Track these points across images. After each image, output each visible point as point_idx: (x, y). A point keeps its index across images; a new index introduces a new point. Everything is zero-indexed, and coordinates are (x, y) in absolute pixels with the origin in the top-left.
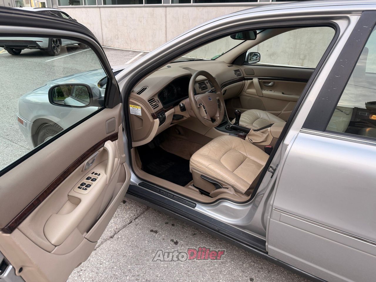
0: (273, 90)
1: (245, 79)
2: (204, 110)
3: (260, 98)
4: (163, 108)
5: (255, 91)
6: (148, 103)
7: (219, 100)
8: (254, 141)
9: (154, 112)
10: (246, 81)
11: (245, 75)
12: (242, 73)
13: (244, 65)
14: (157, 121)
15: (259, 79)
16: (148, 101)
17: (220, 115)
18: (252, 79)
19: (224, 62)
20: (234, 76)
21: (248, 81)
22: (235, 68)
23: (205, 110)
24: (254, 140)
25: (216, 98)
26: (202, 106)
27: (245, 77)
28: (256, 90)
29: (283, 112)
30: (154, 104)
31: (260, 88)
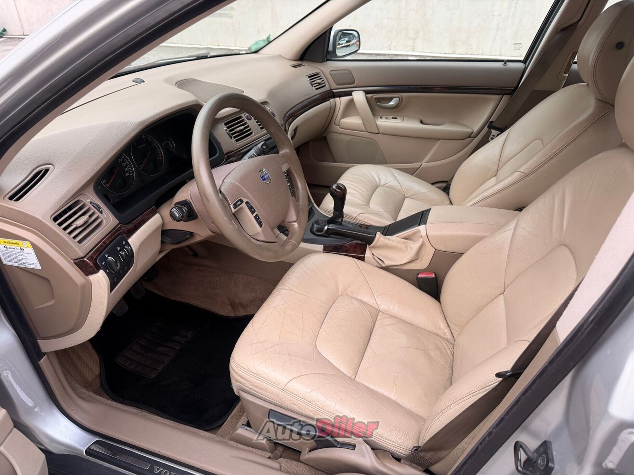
0: (399, 116)
1: (334, 95)
2: (252, 217)
3: (373, 136)
4: (120, 223)
5: (361, 122)
6: (54, 226)
7: (289, 174)
8: (388, 263)
9: (82, 255)
10: (338, 98)
11: (334, 86)
12: (325, 81)
13: (327, 60)
14: (100, 279)
15: (367, 92)
16: (55, 219)
17: (297, 215)
18: (349, 94)
19: (280, 56)
20: (310, 91)
21: (342, 98)
22: (308, 68)
23: (257, 215)
24: (386, 258)
25: (282, 170)
26: (244, 205)
27: (334, 91)
28: (362, 120)
29: (424, 164)
30: (80, 222)
31: (371, 114)
